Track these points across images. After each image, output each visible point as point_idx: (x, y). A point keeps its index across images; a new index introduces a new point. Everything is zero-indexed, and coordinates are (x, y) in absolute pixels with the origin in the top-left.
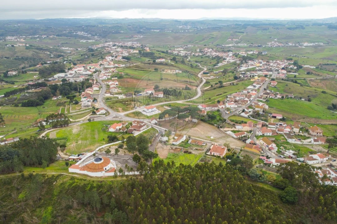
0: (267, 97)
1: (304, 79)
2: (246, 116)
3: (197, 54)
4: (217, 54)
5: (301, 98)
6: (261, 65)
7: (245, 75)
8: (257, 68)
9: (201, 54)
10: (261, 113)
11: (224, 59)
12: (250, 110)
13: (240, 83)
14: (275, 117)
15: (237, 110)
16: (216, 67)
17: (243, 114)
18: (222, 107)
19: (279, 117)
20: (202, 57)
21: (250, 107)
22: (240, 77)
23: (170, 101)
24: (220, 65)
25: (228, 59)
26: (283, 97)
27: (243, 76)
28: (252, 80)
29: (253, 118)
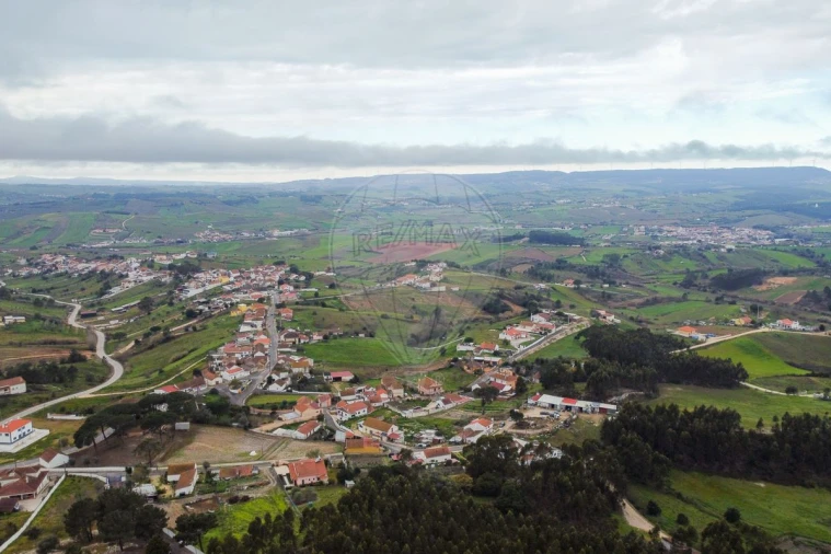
0: (294, 343)
1: (335, 298)
2: (281, 389)
3: (24, 273)
4: (93, 265)
5: (357, 334)
6: (232, 279)
7: (211, 305)
8: (227, 288)
9: (36, 271)
10: (309, 376)
11: (122, 276)
12: (283, 375)
13: (210, 323)
14: (338, 379)
15: (254, 381)
16: (107, 296)
17: (274, 387)
18: (217, 383)
19: (348, 377)
20: (45, 279)
21: (278, 369)
22: (201, 311)
23: (54, 397)
24: (116, 291)
25: (132, 275)
26: (326, 338)
27: (207, 309)
28: (234, 314)
29: (299, 390)
